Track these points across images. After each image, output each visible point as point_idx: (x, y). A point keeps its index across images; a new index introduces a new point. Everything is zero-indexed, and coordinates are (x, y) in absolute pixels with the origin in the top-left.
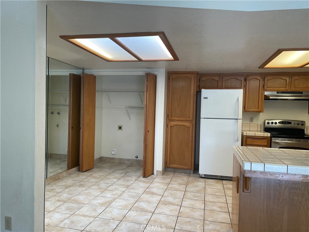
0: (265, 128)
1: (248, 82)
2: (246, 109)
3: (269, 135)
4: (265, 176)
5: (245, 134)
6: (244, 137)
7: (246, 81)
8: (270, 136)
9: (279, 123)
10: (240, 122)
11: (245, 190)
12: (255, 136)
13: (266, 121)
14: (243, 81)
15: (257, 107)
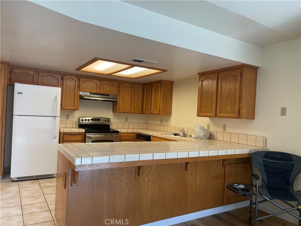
0: (79, 125)
1: (64, 81)
2: (63, 107)
3: (83, 130)
4: (92, 168)
5: (62, 131)
6: (61, 134)
7: (63, 80)
8: (84, 132)
9: (91, 120)
10: (58, 119)
11: (73, 184)
12: (71, 132)
13: (81, 119)
14: (60, 79)
15: (73, 105)
